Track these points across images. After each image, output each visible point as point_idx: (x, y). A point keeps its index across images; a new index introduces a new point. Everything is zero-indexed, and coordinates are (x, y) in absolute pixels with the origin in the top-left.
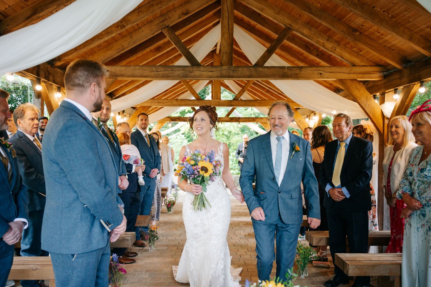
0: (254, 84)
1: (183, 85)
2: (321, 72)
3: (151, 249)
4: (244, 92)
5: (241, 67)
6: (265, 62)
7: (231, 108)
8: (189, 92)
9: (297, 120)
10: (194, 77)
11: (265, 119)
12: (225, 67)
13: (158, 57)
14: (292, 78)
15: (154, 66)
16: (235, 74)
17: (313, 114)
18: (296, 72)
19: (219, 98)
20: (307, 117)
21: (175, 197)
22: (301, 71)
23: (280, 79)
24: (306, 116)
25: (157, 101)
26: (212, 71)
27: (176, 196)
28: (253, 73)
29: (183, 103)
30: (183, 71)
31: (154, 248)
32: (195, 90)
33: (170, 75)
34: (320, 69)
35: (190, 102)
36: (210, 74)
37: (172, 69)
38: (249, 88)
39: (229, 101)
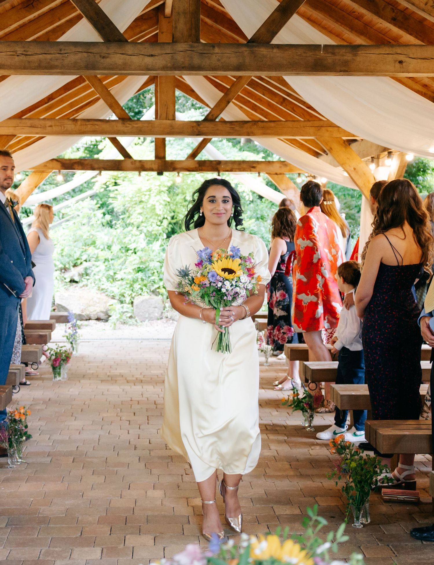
0: (252, 84)
1: (87, 88)
2: (401, 58)
3: (12, 463)
4: (229, 102)
5: (219, 45)
6: (274, 34)
7: (200, 139)
8: (101, 102)
9: (350, 166)
10: (112, 69)
11: (278, 165)
12: (181, 47)
13: (31, 21)
14: (336, 71)
15: (21, 41)
16: (206, 62)
17: (386, 153)
18: (345, 58)
19: (171, 117)
20: (372, 161)
21: (71, 343)
22: (355, 55)
23: (309, 75)
24: (370, 158)
25: (29, 122)
26: (152, 56)
27: (72, 339)
28: (247, 60)
29: (89, 127)
30: (85, 55)
31: (20, 460)
32: (116, 98)
33: (56, 63)
34: (399, 50)
35: (105, 126)
36: (148, 60)
37: (61, 50)
38: (239, 93)
39: (195, 124)
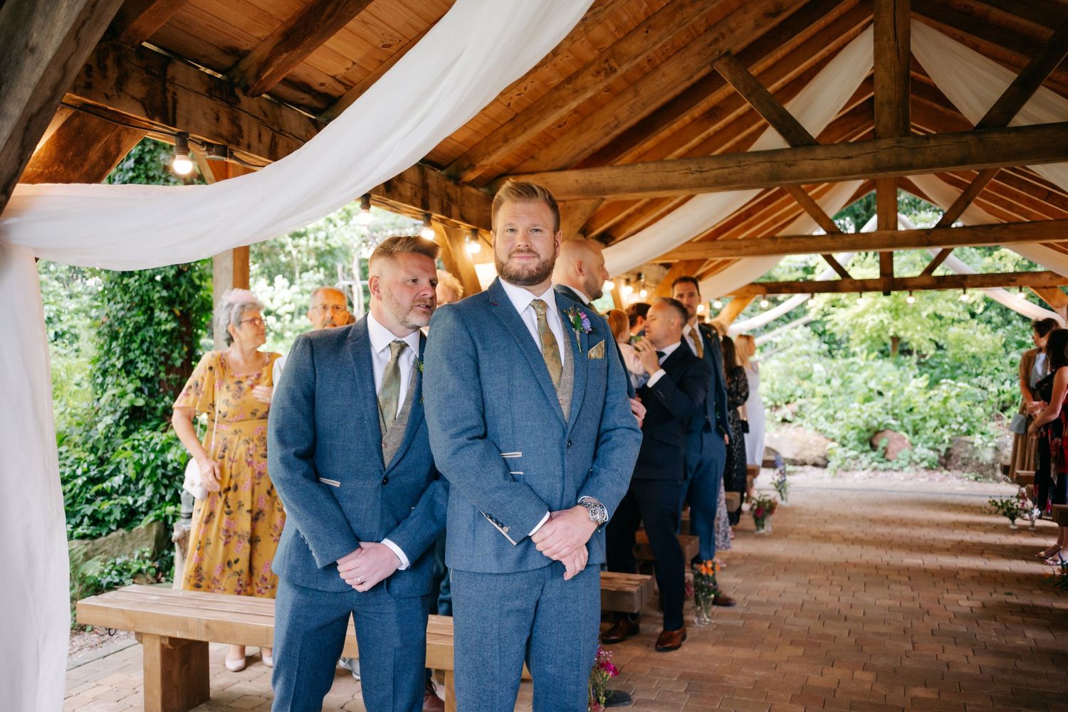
1: (789, 202)
3: (700, 622)
4: (968, 203)
5: (935, 136)
7: (937, 250)
8: (806, 216)
10: (800, 178)
11: (1047, 276)
12: (885, 143)
16: (918, 159)
19: (891, 225)
21: (780, 491)
23: (1063, 160)
25: (722, 245)
26: (849, 158)
28: (974, 151)
29: (791, 245)
30: (768, 164)
31: (708, 620)
32: (824, 209)
33: (734, 177)
35: (811, 243)
36: (844, 164)
37: (740, 162)
38: (985, 189)
39: (923, 233)
